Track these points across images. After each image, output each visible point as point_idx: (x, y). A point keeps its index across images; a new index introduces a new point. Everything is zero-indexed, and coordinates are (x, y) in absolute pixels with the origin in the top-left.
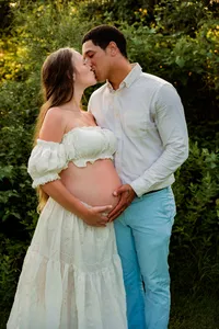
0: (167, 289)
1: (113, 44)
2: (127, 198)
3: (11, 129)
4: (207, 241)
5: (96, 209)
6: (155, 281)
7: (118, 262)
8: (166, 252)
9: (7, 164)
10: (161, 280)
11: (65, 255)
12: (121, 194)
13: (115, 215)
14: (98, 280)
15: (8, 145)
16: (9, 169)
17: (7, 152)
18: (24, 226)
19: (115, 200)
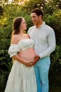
0: (48, 84)
1: (41, 15)
2: (37, 59)
3: (3, 40)
4: (57, 70)
5: (29, 62)
6: (44, 82)
7: (35, 77)
8: (48, 74)
9: (2, 50)
10: (46, 82)
11: (20, 75)
12: (36, 57)
13: (34, 64)
14: (30, 82)
15: (2, 44)
16: (3, 51)
17: (2, 46)
18: (7, 67)
19: (34, 59)
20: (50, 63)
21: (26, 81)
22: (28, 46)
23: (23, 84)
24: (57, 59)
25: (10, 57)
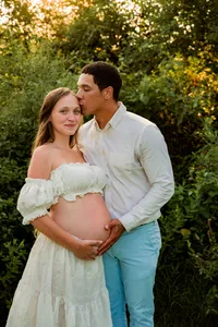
20: (159, 245)
21: (77, 309)
22: (86, 187)
23: (64, 321)
24: (174, 230)
25: (25, 222)
